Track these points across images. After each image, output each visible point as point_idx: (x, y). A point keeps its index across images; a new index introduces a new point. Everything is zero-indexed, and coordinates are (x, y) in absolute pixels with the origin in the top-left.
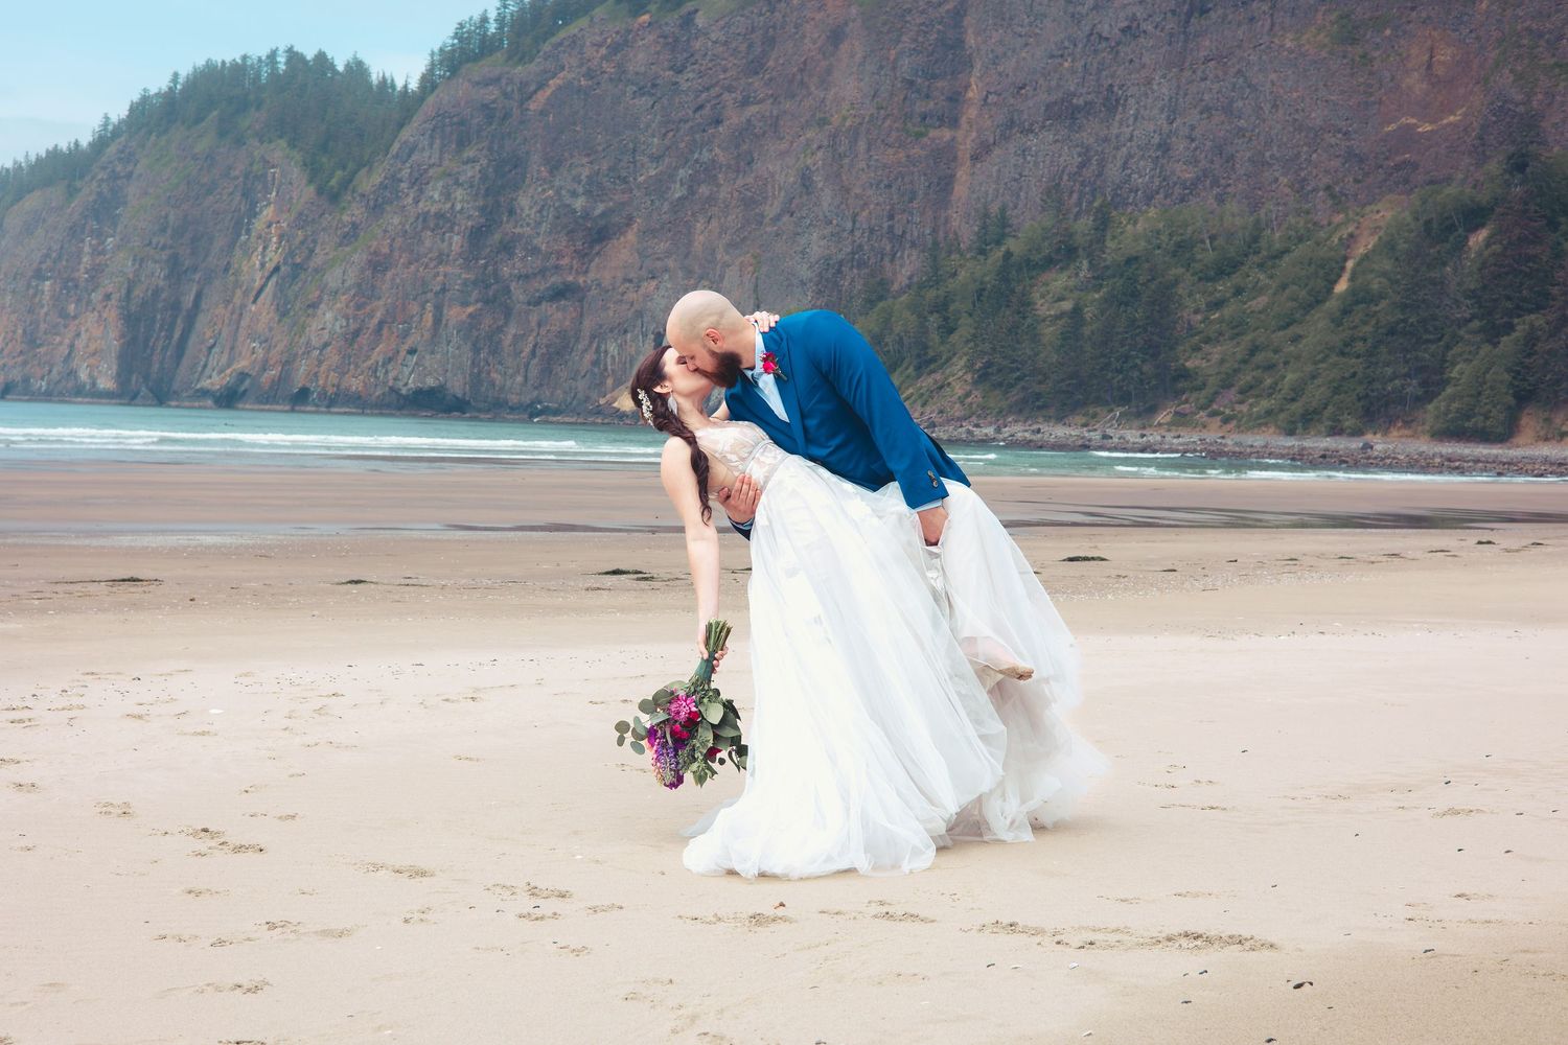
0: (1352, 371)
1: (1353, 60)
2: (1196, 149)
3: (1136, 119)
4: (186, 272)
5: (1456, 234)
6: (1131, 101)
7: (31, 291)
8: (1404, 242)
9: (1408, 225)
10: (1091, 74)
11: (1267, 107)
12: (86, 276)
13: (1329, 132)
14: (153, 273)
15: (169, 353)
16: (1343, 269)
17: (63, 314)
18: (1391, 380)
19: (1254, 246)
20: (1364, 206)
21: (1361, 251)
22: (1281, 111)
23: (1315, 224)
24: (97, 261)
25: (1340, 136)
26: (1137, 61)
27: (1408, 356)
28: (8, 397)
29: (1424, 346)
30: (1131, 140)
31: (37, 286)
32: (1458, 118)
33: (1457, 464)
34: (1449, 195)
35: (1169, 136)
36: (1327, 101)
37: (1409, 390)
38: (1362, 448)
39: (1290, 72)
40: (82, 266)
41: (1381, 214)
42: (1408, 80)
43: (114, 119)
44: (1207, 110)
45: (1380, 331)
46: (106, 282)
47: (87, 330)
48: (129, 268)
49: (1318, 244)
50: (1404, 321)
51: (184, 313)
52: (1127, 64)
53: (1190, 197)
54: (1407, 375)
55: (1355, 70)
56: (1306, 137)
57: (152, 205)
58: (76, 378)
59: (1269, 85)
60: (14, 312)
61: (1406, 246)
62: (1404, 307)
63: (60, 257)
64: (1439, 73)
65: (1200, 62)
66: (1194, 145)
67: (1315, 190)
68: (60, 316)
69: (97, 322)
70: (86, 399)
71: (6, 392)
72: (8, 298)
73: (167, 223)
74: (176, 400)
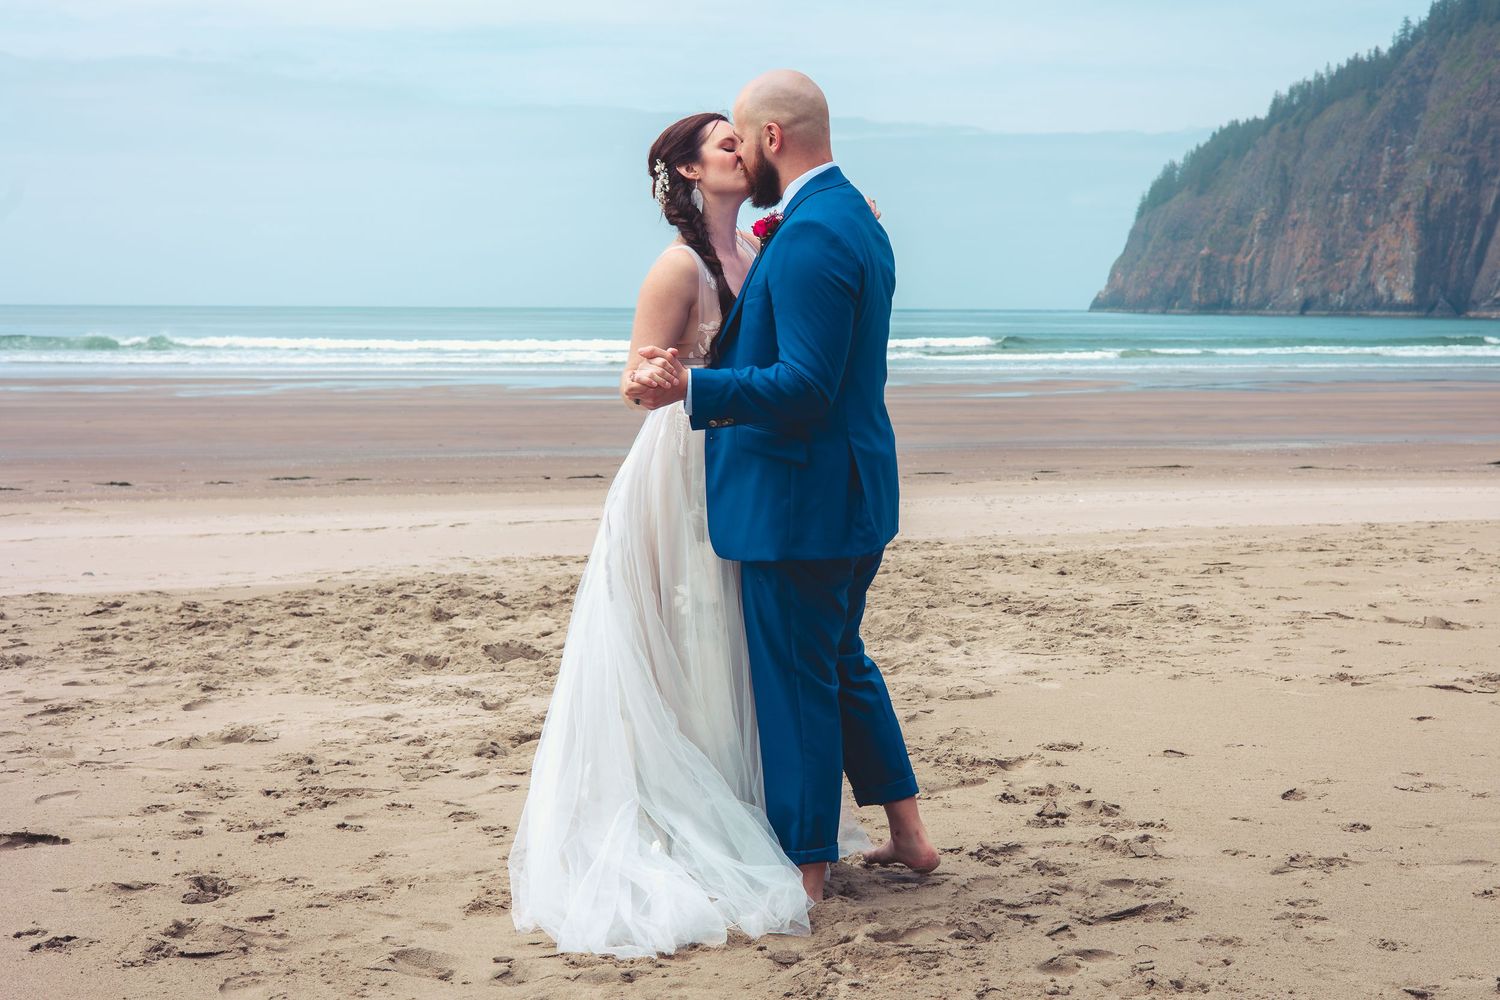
4: (1486, 176)
7: (1331, 205)
12: (1385, 186)
14: (1452, 180)
15: (1467, 262)
17: (1362, 227)
24: (1396, 170)
28: (1308, 313)
31: (1336, 199)
40: (1381, 176)
43: (1415, 22)
46: (1404, 191)
47: (1385, 242)
48: (1428, 174)
51: (1484, 219)
57: (1452, 109)
58: (1374, 291)
60: (1314, 227)
63: (1359, 170)
68: (1359, 229)
69: (1395, 233)
70: (1384, 313)
71: (1306, 308)
72: (1308, 213)
73: (1468, 126)
74: (1475, 310)
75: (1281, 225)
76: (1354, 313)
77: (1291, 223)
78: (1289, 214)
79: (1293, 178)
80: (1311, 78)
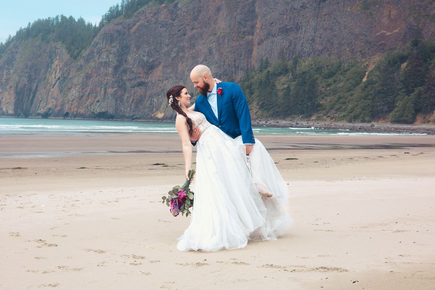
0: (368, 104)
1: (367, 14)
2: (322, 40)
3: (305, 32)
4: (33, 80)
5: (398, 64)
6: (303, 27)
8: (383, 67)
9: (384, 61)
10: (292, 20)
11: (343, 28)
12: (5, 81)
13: (361, 35)
14: (24, 80)
15: (29, 103)
16: (365, 74)
18: (379, 106)
19: (339, 68)
20: (371, 56)
21: (370, 69)
22: (347, 30)
23: (357, 62)
24: (8, 77)
25: (364, 36)
26: (305, 15)
27: (384, 99)
29: (388, 97)
30: (303, 38)
32: (398, 31)
33: (398, 130)
34: (395, 53)
35: (314, 37)
36: (360, 26)
37: (385, 109)
38: (371, 126)
39: (349, 18)
40: (4, 78)
41: (376, 59)
42: (383, 20)
43: (12, 36)
44: (325, 29)
45: (376, 92)
46: (10, 83)
47: (5, 97)
48: (17, 79)
49: (358, 67)
50: (383, 89)
51: (33, 91)
52: (302, 16)
53: (321, 54)
54: (384, 105)
55: (368, 17)
56: (354, 37)
57: (23, 60)
58: (2, 110)
59: (343, 22)
61: (383, 68)
62: (383, 85)
64: (392, 18)
65: (323, 16)
66: (322, 39)
67: (357, 52)
69: (8, 94)
70: (5, 116)
73: (28, 66)
74: (31, 116)
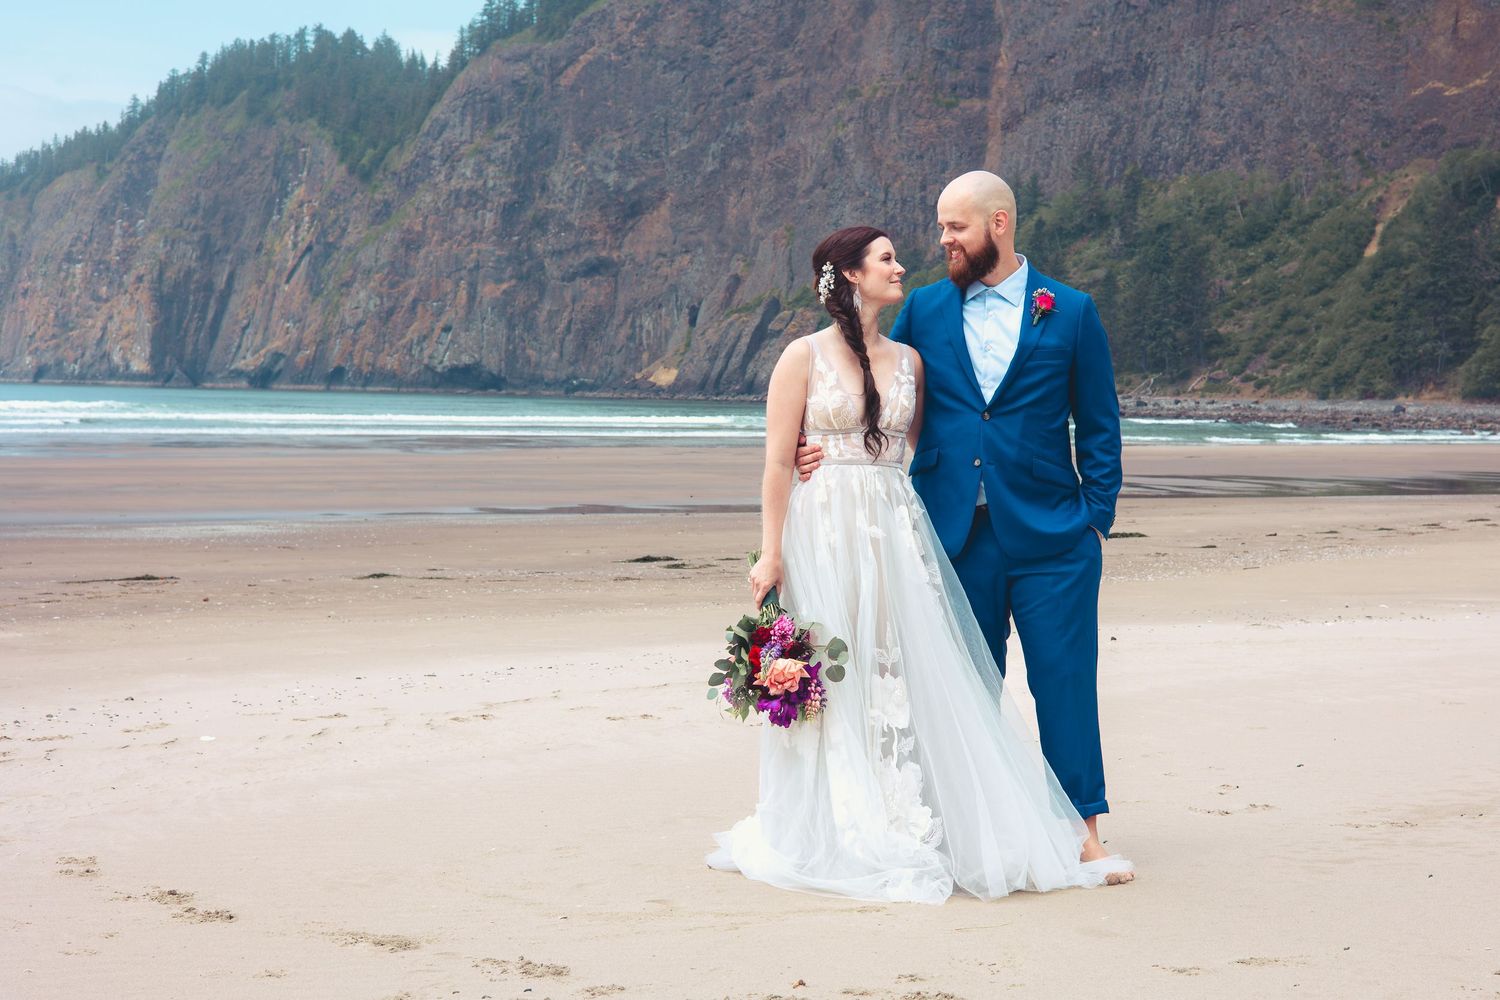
0: (1383, 334)
1: (1379, 24)
2: (1225, 115)
3: (1165, 86)
4: (218, 252)
5: (1484, 197)
6: (1160, 69)
7: (63, 274)
8: (1433, 206)
9: (1437, 187)
10: (1120, 43)
11: (1295, 73)
12: (118, 258)
13: (1357, 96)
14: (185, 255)
15: (202, 335)
16: (1373, 233)
17: (97, 299)
18: (1422, 342)
19: (1284, 211)
20: (1393, 170)
21: (1391, 214)
22: (1309, 77)
23: (1344, 189)
24: (129, 243)
25: (1368, 100)
26: (1166, 29)
27: (1439, 319)
28: (42, 381)
29: (1454, 309)
30: (1160, 107)
31: (68, 269)
32: (1484, 81)
33: (1489, 425)
34: (1477, 158)
35: (1198, 103)
36: (1354, 66)
37: (1440, 352)
38: (1395, 411)
39: (1317, 38)
40: (113, 248)
41: (1410, 178)
42: (1434, 44)
43: (143, 100)
44: (1236, 76)
45: (1411, 294)
46: (138, 264)
47: (119, 313)
48: (161, 250)
49: (1348, 208)
50: (1435, 284)
51: (217, 294)
52: (1155, 32)
53: (1221, 164)
54: (1438, 338)
55: (1382, 35)
56: (1334, 102)
57: (183, 186)
58: (110, 361)
59: (1296, 51)
60: (46, 296)
61: (1435, 209)
62: (1434, 270)
63: (90, 240)
64: (1465, 36)
65: (1229, 29)
66: (1223, 112)
67: (1344, 155)
68: (92, 299)
69: (130, 304)
70: (120, 382)
71: (39, 375)
72: (39, 282)
73: (198, 204)
74: (211, 382)
75: (11, 292)
76: (90, 382)
77: (22, 291)
78: (20, 282)
79: (22, 246)
80: (38, 147)
